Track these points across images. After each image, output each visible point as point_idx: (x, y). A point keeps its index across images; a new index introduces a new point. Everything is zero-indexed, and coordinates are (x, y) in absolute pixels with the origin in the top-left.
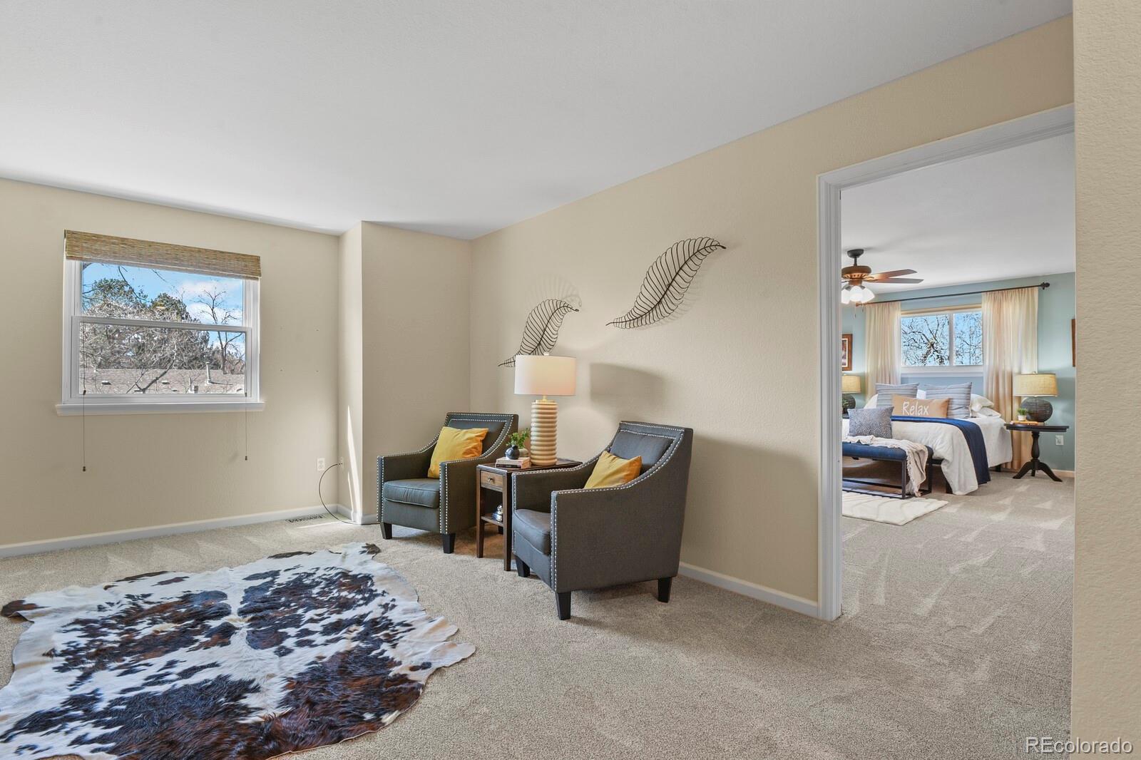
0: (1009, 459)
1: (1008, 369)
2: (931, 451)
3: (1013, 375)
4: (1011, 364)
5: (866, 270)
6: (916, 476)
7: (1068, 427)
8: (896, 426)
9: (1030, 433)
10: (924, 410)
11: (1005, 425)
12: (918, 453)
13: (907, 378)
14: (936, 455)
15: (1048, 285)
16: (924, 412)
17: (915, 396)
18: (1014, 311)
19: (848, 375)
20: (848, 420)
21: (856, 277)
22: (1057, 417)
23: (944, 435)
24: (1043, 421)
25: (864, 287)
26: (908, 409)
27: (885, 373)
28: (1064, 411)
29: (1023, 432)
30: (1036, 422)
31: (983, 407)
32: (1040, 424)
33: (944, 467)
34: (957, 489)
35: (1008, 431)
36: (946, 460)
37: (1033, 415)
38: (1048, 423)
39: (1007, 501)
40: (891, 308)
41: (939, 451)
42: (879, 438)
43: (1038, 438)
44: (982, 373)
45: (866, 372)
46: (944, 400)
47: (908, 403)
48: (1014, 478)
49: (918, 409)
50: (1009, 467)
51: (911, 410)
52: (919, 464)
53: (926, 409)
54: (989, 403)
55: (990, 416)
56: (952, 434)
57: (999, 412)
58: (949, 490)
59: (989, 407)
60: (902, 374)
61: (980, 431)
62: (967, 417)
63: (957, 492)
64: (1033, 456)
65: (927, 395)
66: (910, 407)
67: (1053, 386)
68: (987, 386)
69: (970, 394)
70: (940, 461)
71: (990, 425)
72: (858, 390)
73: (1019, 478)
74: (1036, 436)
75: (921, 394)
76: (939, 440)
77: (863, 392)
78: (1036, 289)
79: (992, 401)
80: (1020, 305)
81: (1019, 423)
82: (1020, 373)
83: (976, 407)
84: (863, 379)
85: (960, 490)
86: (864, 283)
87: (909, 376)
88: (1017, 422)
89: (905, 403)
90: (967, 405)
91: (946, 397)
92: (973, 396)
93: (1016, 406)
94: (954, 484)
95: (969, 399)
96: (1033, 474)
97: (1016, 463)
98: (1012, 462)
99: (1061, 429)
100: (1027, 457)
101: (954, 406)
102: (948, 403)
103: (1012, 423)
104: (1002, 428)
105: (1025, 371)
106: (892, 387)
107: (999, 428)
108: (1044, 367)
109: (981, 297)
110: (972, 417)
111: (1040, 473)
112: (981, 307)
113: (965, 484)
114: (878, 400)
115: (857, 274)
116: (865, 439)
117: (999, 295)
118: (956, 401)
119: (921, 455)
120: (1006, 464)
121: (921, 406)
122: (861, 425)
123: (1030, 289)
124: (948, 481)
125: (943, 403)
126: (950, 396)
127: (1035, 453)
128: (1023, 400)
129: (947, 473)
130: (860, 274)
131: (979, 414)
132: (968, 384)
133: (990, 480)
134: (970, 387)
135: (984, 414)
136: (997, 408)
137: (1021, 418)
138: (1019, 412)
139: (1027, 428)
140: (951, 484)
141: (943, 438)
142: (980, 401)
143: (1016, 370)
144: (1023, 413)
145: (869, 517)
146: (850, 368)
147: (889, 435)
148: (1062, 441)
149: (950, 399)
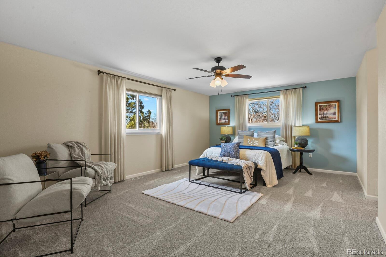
0: (291, 164)
1: (290, 124)
2: (256, 165)
3: (292, 127)
4: (291, 122)
5: (223, 68)
6: (248, 180)
7: (314, 150)
8: (242, 151)
9: (299, 153)
10: (256, 143)
11: (289, 149)
12: (249, 167)
13: (251, 128)
14: (259, 167)
15: (306, 87)
16: (256, 144)
17: (253, 136)
18: (293, 99)
19: (228, 127)
20: (221, 148)
21: (218, 72)
22: (310, 146)
23: (263, 156)
24: (304, 147)
25: (223, 79)
26: (250, 142)
27: (242, 126)
28: (312, 142)
29: (296, 152)
30: (302, 148)
31: (280, 141)
32: (303, 149)
33: (262, 173)
34: (268, 184)
35: (291, 152)
36: (263, 170)
37: (300, 145)
38: (307, 148)
39: (291, 191)
40: (245, 97)
41: (260, 165)
42: (232, 159)
43: (302, 155)
44: (280, 126)
45: (235, 125)
46: (264, 138)
47: (250, 139)
48: (293, 173)
49: (254, 142)
50: (291, 167)
51: (251, 142)
52: (249, 173)
53: (257, 142)
54: (283, 139)
55: (283, 145)
56: (266, 156)
57: (287, 143)
58: (265, 185)
59: (283, 141)
60: (249, 126)
61: (279, 152)
62: (273, 146)
63: (269, 186)
64: (300, 163)
65: (258, 135)
66: (250, 141)
67: (308, 132)
68: (282, 132)
69: (275, 135)
70: (260, 170)
71: (283, 149)
72: (232, 133)
73: (295, 173)
74: (301, 154)
75: (256, 135)
76: (260, 159)
77: (234, 134)
78: (301, 89)
79: (284, 138)
80: (295, 96)
81: (295, 149)
82: (295, 126)
83: (277, 141)
84: (234, 128)
85: (270, 184)
86: (223, 77)
87: (252, 127)
88: (294, 148)
89: (249, 139)
90: (274, 140)
91: (265, 137)
92: (276, 136)
93: (293, 140)
94: (267, 182)
95: (275, 138)
96: (300, 171)
97: (293, 165)
98: (292, 165)
99: (312, 151)
100: (298, 164)
101: (269, 141)
102: (266, 140)
103: (292, 148)
104: (288, 150)
105: (297, 125)
106: (244, 132)
107: (287, 150)
108: (305, 123)
109: (279, 93)
110: (276, 146)
111: (303, 170)
112: (280, 97)
113: (272, 182)
114: (238, 138)
115: (218, 70)
116: (225, 159)
117: (286, 91)
118: (269, 138)
119: (250, 169)
120: (289, 166)
121: (255, 141)
122: (225, 151)
123: (299, 89)
124: (264, 180)
125: (264, 139)
126: (267, 136)
127: (301, 162)
128: (296, 138)
129: (264, 176)
130: (220, 70)
131: (279, 144)
132: (274, 130)
133: (283, 177)
134: (275, 132)
135: (281, 144)
136: (286, 142)
137: (296, 146)
138: (295, 143)
139: (298, 151)
140: (265, 181)
141: (262, 158)
142: (279, 138)
143: (293, 125)
144: (296, 144)
145: (215, 215)
146: (229, 124)
147: (238, 156)
148: (311, 156)
149: (267, 137)
